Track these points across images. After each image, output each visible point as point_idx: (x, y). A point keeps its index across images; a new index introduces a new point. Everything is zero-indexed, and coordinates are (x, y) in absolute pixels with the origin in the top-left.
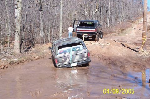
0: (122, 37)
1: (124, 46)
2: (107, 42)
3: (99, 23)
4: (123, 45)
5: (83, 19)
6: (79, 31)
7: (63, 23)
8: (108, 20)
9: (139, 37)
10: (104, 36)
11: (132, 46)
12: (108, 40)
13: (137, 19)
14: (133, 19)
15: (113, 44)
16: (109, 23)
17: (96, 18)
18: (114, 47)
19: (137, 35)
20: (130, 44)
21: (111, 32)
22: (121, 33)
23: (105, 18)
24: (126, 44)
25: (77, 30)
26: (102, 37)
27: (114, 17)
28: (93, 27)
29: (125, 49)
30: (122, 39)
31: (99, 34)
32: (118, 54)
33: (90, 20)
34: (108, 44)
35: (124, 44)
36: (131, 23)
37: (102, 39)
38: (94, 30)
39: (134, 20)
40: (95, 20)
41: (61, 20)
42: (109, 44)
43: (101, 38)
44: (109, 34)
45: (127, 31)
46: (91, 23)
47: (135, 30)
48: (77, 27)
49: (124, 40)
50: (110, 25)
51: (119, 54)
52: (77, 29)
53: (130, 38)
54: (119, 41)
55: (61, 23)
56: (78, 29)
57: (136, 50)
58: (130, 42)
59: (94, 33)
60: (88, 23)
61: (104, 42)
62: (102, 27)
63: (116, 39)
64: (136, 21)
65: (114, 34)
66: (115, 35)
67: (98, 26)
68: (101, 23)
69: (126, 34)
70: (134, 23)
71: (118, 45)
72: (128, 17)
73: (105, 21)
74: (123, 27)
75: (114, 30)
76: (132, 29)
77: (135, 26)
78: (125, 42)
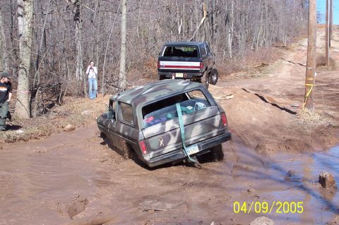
0: (261, 80)
1: (266, 102)
2: (227, 92)
3: (209, 51)
4: (262, 98)
5: (174, 40)
6: (163, 66)
7: (128, 49)
8: (230, 41)
9: (299, 80)
10: (219, 79)
11: (282, 102)
12: (228, 88)
13: (295, 41)
14: (285, 39)
15: (240, 97)
16: (232, 48)
17: (203, 39)
18: (241, 103)
19: (294, 77)
20: (278, 96)
21: (236, 70)
22: (258, 73)
23: (224, 37)
24: (271, 96)
25: (159, 66)
26: (216, 81)
27: (243, 36)
28: (195, 58)
29: (268, 107)
30: (261, 86)
31: (209, 73)
32: (251, 119)
33: (189, 42)
34: (228, 98)
35: (265, 96)
36: (280, 50)
37: (215, 86)
38: (197, 64)
39: (288, 42)
40: (200, 41)
41: (123, 42)
42: (232, 97)
43: (214, 83)
44: (232, 75)
45: (270, 66)
46: (190, 49)
47: (290, 65)
48: (161, 59)
49: (265, 88)
50: (234, 54)
51: (254, 119)
52: (159, 63)
53: (278, 84)
54: (253, 90)
55: (123, 48)
56: (162, 63)
57: (292, 110)
58: (278, 93)
59: (198, 71)
60: (183, 49)
61: (220, 92)
62: (216, 59)
63: (246, 86)
64: (293, 45)
65: (242, 74)
66: (246, 78)
67: (208, 55)
68: (214, 49)
69: (271, 75)
70: (287, 49)
71: (251, 100)
72: (274, 36)
73: (222, 46)
74: (264, 59)
75: (241, 65)
76: (284, 62)
77: (291, 56)
78: (266, 91)
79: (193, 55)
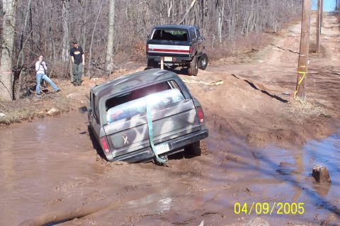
0: (250, 66)
1: (255, 88)
2: (216, 77)
3: (199, 34)
4: (252, 85)
5: (163, 23)
6: (151, 50)
7: (116, 31)
8: (220, 25)
9: (290, 67)
10: (208, 64)
11: (272, 89)
12: (218, 74)
13: (286, 27)
14: (275, 25)
15: (230, 83)
16: (222, 33)
17: (193, 22)
18: (231, 89)
19: (284, 64)
20: (269, 83)
21: (226, 55)
22: (248, 59)
23: (213, 22)
24: (261, 83)
25: (148, 49)
26: (206, 65)
27: (233, 21)
28: (184, 42)
29: (258, 95)
30: (250, 72)
31: (199, 58)
32: (241, 106)
33: (178, 25)
34: (217, 84)
35: (255, 83)
36: (270, 36)
37: (204, 71)
38: (187, 48)
39: (278, 28)
40: (189, 25)
41: (111, 24)
42: (222, 83)
43: (203, 68)
44: (222, 60)
45: (260, 52)
46: (179, 33)
47: (279, 51)
48: (150, 42)
49: (255, 75)
50: (223, 39)
51: (244, 107)
52: (147, 46)
53: (268, 70)
54: (243, 76)
55: (111, 30)
56: (151, 46)
57: (283, 98)
58: (268, 80)
59: (188, 56)
60: (172, 32)
61: (210, 78)
62: (207, 44)
63: (236, 72)
64: (283, 31)
65: (232, 59)
66: (235, 63)
67: (197, 39)
68: (204, 33)
69: (261, 61)
70: (277, 35)
71: (240, 86)
72: (265, 21)
73: (212, 29)
74: (253, 44)
75: (231, 50)
76: (274, 48)
77: (280, 42)
78: (256, 77)
79: (183, 38)
